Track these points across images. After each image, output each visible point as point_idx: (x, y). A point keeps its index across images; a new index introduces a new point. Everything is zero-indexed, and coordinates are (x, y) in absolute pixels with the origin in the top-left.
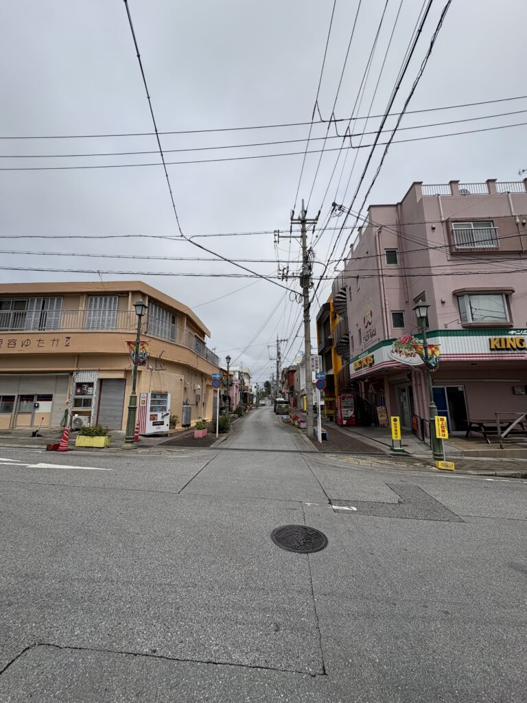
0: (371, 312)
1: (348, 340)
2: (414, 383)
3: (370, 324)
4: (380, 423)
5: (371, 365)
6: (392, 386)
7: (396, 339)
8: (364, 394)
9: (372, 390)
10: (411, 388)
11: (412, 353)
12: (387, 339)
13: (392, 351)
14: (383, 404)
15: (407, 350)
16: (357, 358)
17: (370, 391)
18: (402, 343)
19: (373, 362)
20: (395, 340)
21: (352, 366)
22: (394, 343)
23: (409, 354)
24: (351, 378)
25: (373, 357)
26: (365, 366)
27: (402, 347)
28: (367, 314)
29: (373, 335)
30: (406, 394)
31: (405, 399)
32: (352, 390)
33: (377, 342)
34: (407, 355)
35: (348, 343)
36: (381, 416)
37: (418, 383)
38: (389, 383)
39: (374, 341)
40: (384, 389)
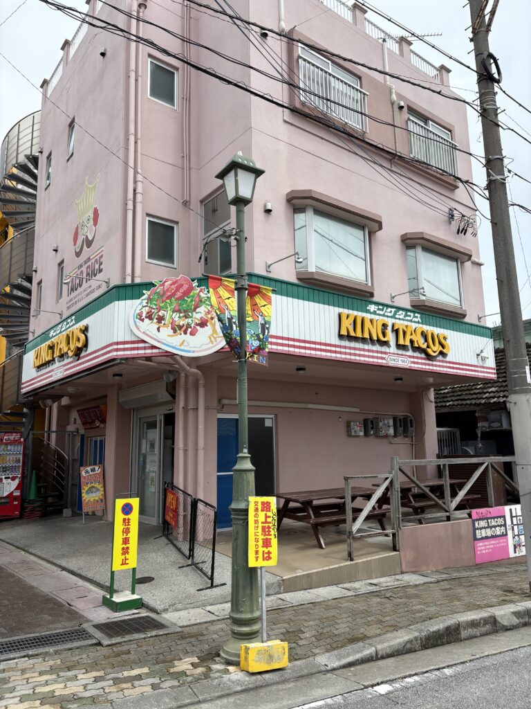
0: (96, 212)
1: (29, 292)
2: (182, 404)
3: (89, 243)
4: (85, 509)
5: (78, 352)
6: (125, 413)
7: (153, 285)
8: (54, 436)
9: (75, 423)
10: (170, 420)
11: (189, 326)
12: (129, 281)
13: (140, 315)
14: (100, 460)
15: (176, 316)
16: (45, 336)
17: (70, 428)
18: (166, 296)
19: (86, 345)
20: (150, 285)
21: (29, 359)
22: (147, 293)
23: (180, 327)
24: (24, 391)
25: (85, 330)
26: (62, 356)
27: (165, 308)
28: (85, 218)
29: (93, 273)
30: (156, 435)
31: (152, 446)
32: (23, 424)
33: (103, 289)
34: (176, 329)
35: (29, 302)
36: (89, 491)
37: (191, 406)
38: (120, 405)
39: (96, 287)
40: (104, 421)
